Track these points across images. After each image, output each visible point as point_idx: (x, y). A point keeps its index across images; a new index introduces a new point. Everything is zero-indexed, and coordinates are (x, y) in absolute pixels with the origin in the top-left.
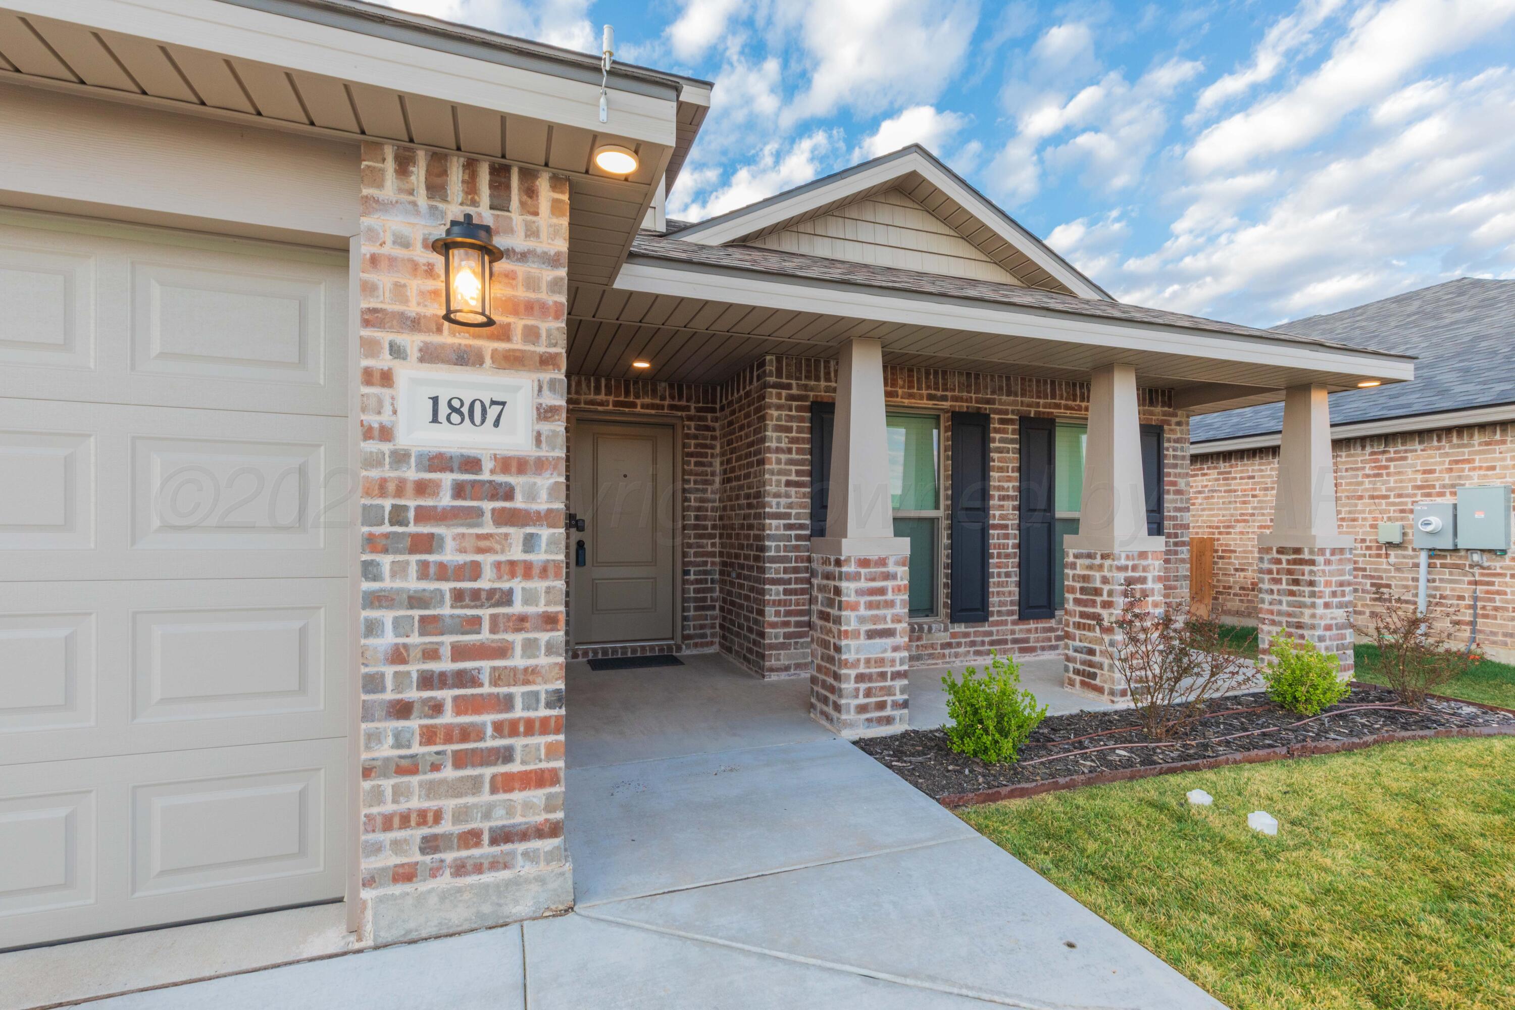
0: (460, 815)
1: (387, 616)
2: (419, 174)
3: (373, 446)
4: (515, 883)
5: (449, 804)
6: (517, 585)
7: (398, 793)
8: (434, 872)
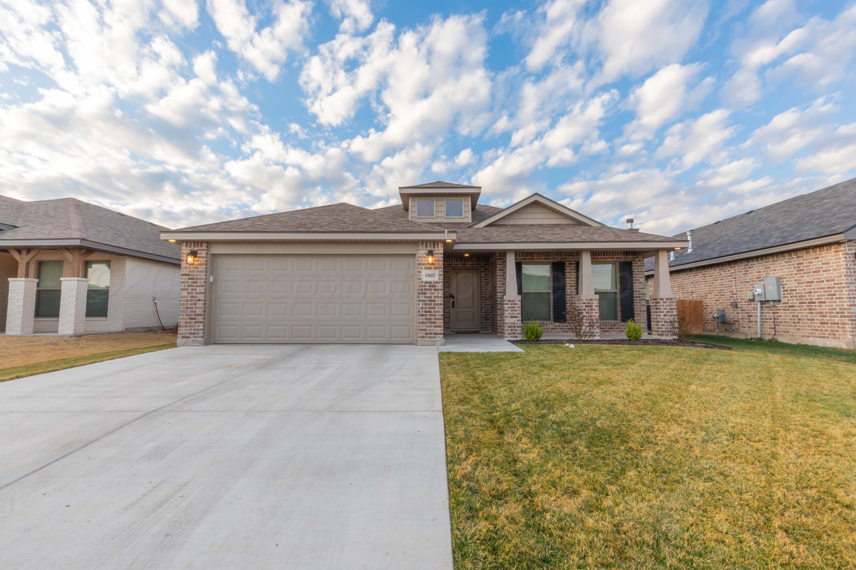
0: (430, 330)
1: (421, 303)
2: (424, 245)
3: (419, 281)
4: (437, 341)
5: (428, 329)
6: (437, 299)
7: (422, 326)
8: (427, 337)
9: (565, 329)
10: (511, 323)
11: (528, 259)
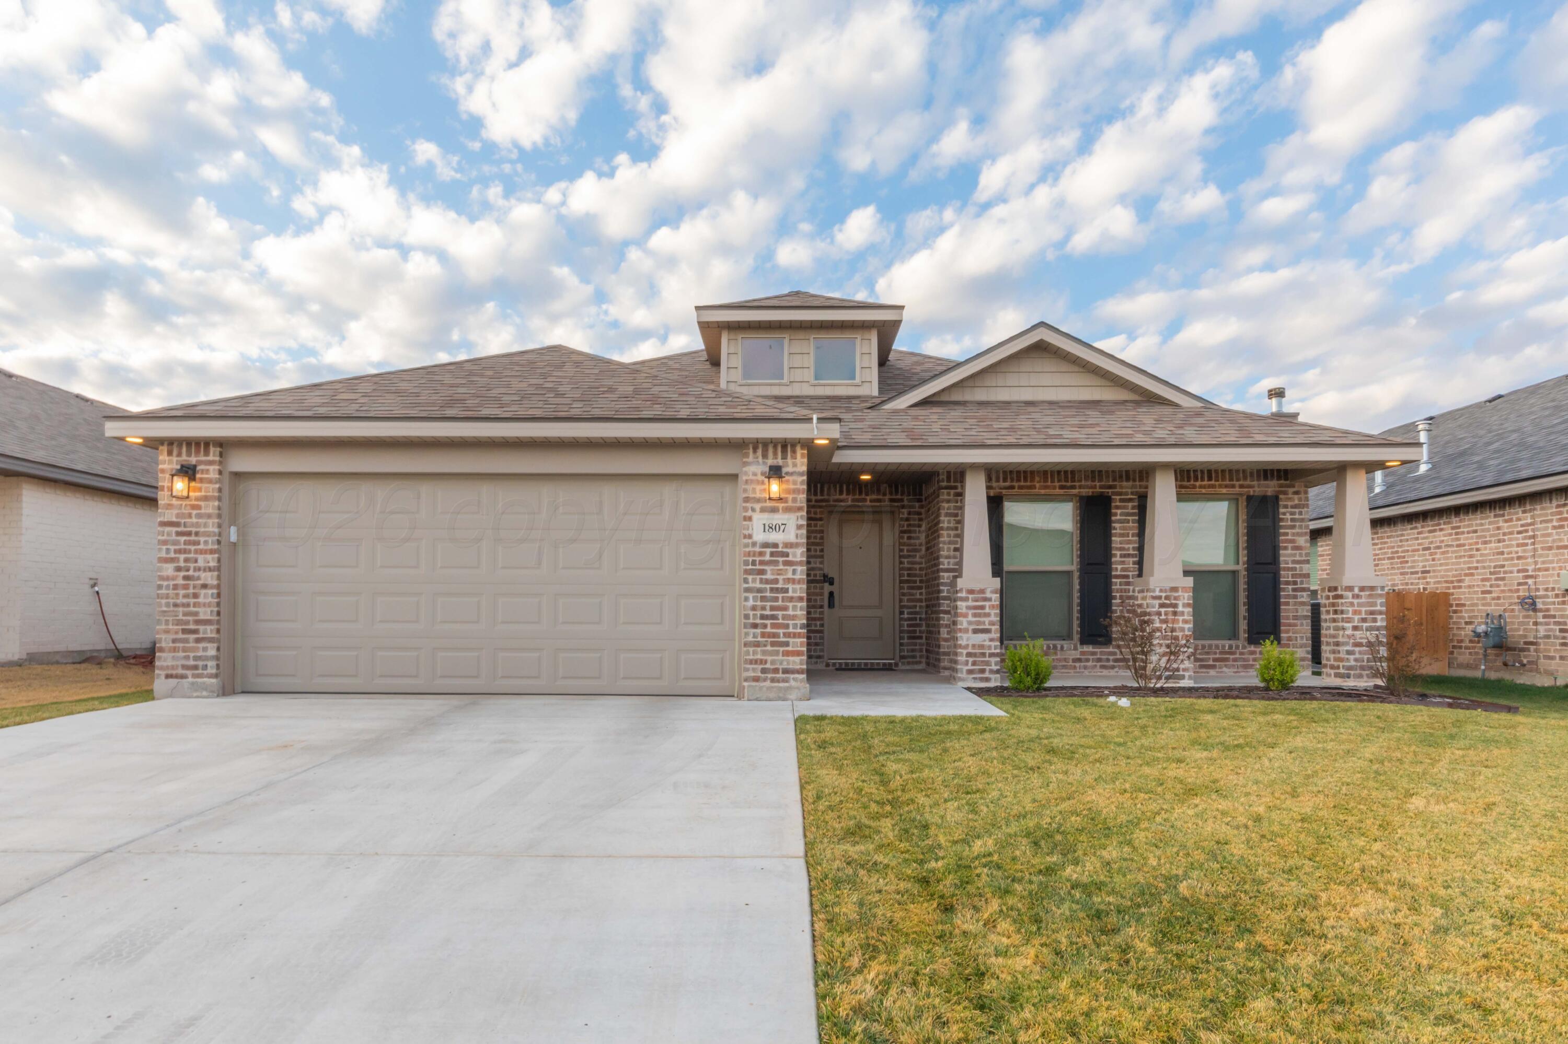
0: (773, 662)
1: (751, 596)
2: (760, 452)
3: (746, 541)
4: (790, 687)
5: (769, 658)
6: (790, 586)
7: (754, 653)
8: (765, 680)
9: (1108, 660)
10: (974, 646)
11: (1020, 487)
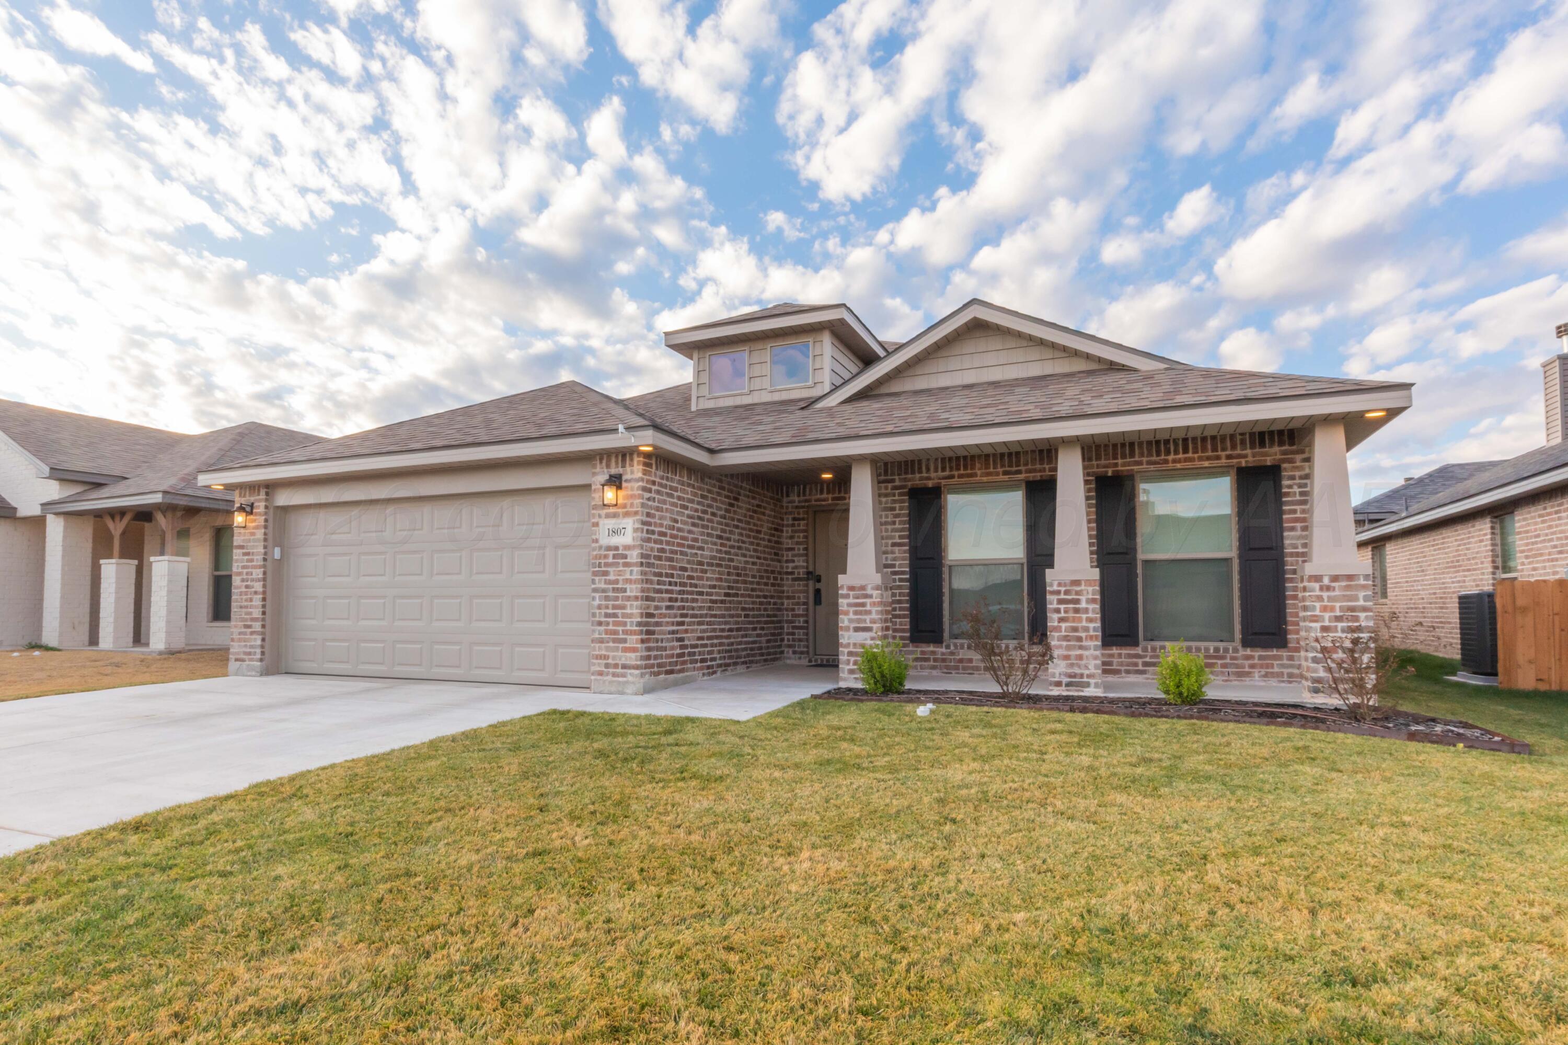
0: (614, 658)
1: (597, 595)
3: (594, 545)
4: (627, 682)
5: (611, 654)
6: (628, 586)
7: (600, 649)
8: (608, 674)
11: (960, 476)
